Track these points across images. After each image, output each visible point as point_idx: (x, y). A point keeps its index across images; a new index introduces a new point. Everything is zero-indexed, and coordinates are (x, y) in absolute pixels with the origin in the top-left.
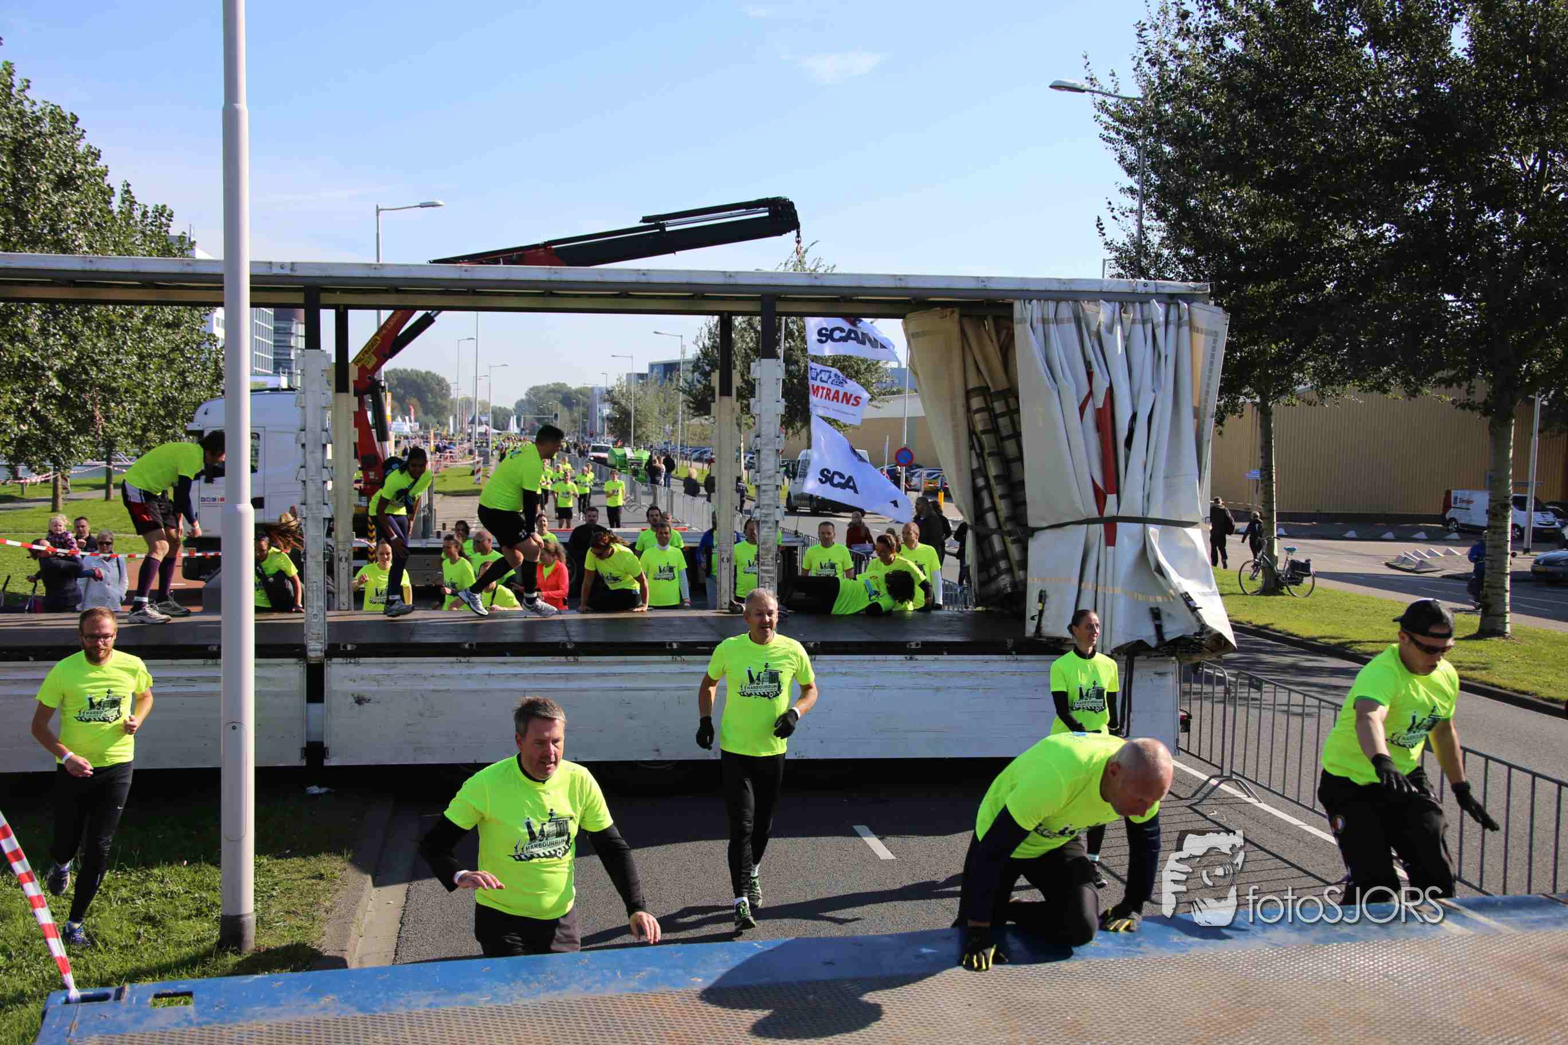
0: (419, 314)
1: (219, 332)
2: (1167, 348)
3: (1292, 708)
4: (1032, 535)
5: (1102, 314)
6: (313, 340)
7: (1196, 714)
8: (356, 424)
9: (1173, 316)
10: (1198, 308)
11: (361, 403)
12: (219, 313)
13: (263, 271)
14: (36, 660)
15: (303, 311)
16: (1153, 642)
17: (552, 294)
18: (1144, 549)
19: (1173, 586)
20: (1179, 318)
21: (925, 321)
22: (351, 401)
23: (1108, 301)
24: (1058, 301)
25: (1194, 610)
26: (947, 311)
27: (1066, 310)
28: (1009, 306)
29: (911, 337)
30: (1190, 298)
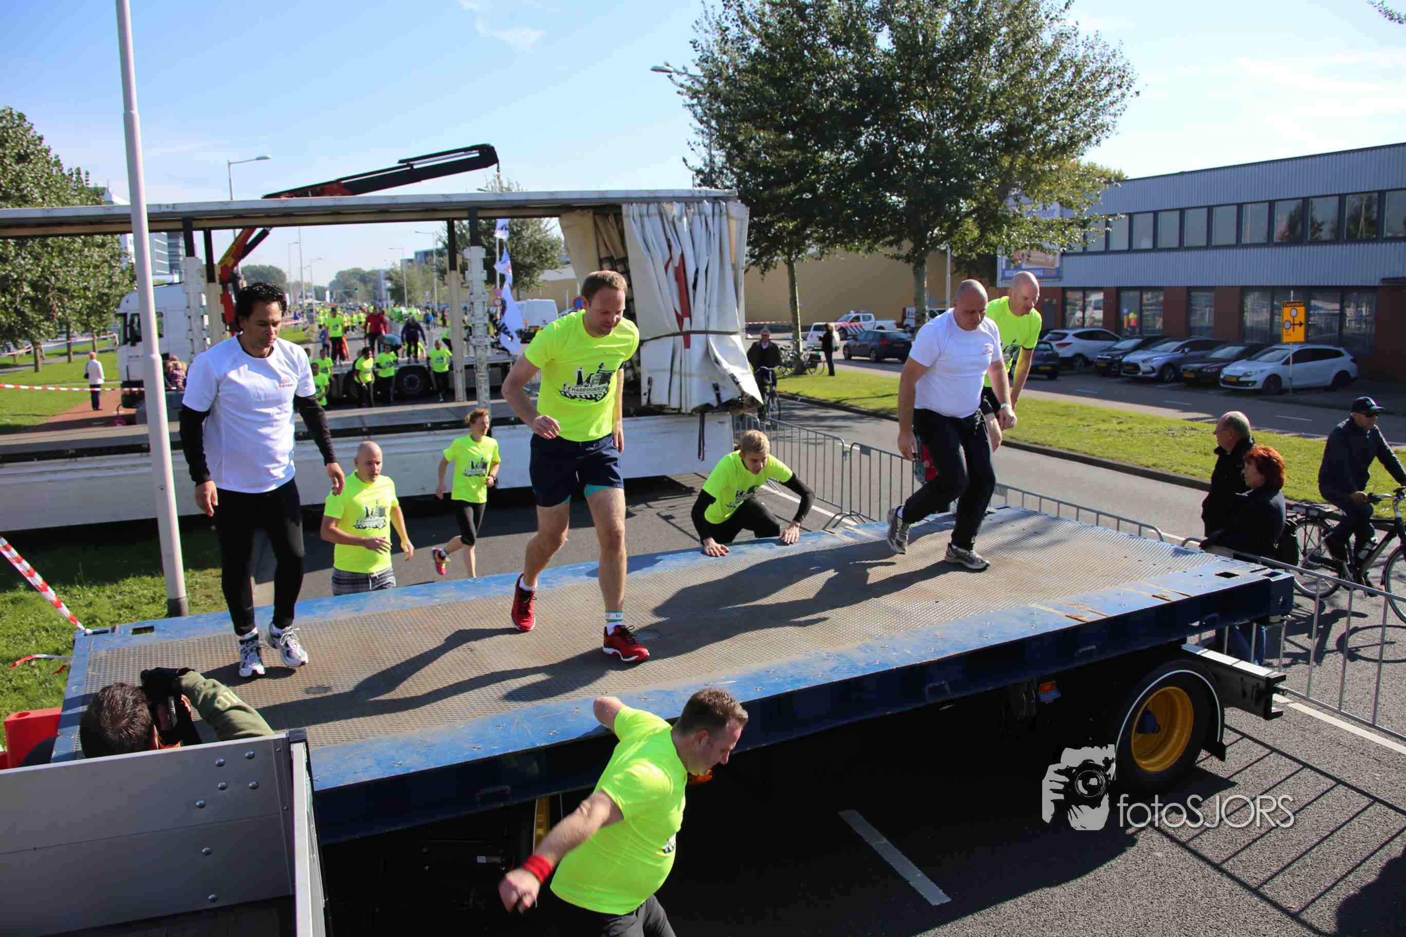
2: (714, 229)
5: (675, 210)
6: (190, 251)
8: (222, 302)
9: (717, 210)
10: (731, 204)
11: (225, 289)
12: (130, 237)
13: (157, 210)
14: (39, 459)
15: (182, 233)
16: (715, 404)
17: (339, 213)
18: (707, 348)
19: (725, 370)
20: (721, 211)
21: (574, 218)
22: (217, 288)
23: (678, 202)
24: (648, 204)
25: (737, 383)
26: (586, 211)
27: (653, 208)
28: (620, 207)
29: (564, 229)
30: (726, 199)
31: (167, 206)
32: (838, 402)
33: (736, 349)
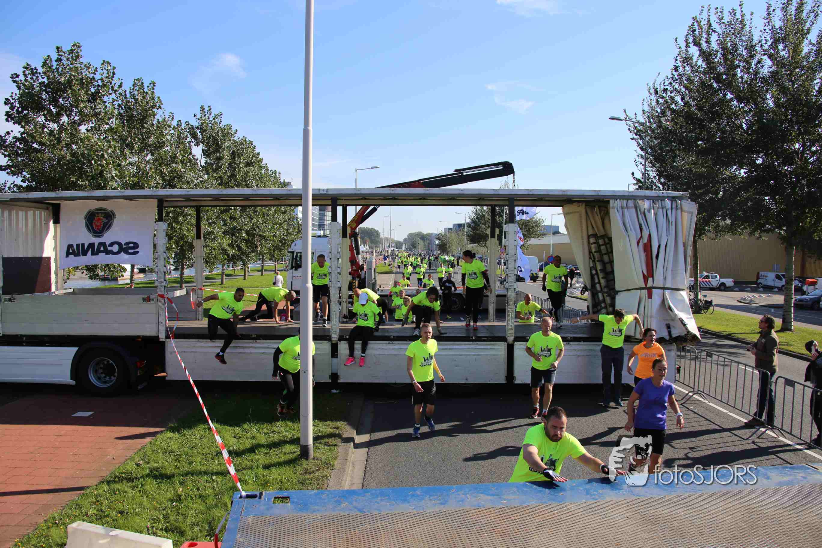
0: (371, 207)
1: (300, 215)
2: (672, 219)
3: (719, 362)
4: (617, 294)
5: (645, 205)
6: (334, 218)
7: (682, 365)
8: (349, 249)
9: (674, 205)
10: (684, 202)
11: (351, 241)
12: (300, 208)
13: (317, 192)
15: (331, 207)
16: (667, 338)
17: (424, 199)
18: (664, 300)
19: (676, 315)
20: (677, 206)
21: (571, 208)
22: (348, 241)
23: (648, 200)
24: (627, 200)
25: (684, 325)
26: (580, 204)
27: (631, 203)
28: (608, 202)
29: (565, 214)
30: (681, 198)
31: (323, 190)
32: (730, 335)
33: (683, 301)
